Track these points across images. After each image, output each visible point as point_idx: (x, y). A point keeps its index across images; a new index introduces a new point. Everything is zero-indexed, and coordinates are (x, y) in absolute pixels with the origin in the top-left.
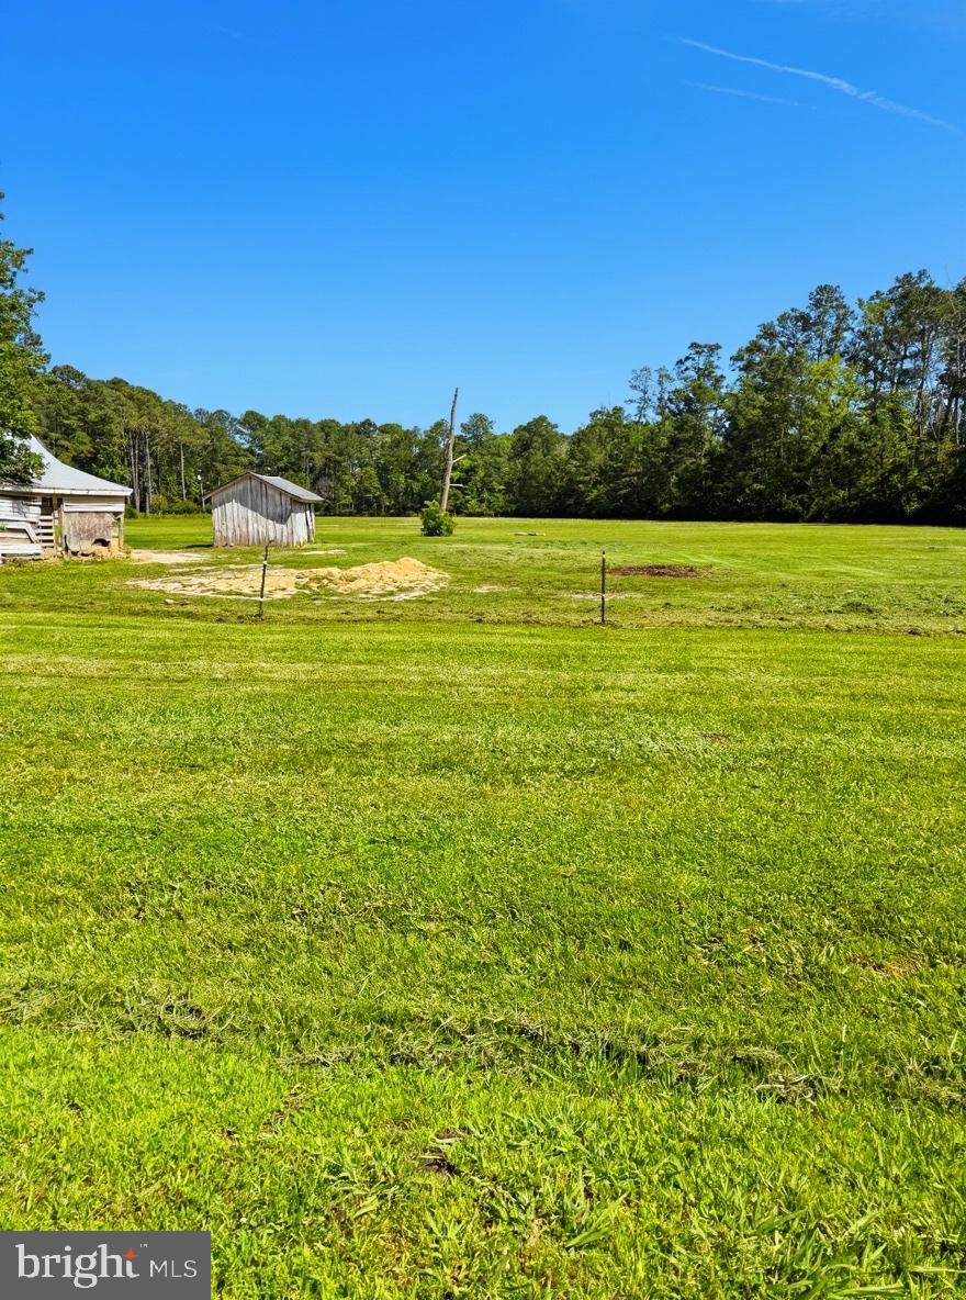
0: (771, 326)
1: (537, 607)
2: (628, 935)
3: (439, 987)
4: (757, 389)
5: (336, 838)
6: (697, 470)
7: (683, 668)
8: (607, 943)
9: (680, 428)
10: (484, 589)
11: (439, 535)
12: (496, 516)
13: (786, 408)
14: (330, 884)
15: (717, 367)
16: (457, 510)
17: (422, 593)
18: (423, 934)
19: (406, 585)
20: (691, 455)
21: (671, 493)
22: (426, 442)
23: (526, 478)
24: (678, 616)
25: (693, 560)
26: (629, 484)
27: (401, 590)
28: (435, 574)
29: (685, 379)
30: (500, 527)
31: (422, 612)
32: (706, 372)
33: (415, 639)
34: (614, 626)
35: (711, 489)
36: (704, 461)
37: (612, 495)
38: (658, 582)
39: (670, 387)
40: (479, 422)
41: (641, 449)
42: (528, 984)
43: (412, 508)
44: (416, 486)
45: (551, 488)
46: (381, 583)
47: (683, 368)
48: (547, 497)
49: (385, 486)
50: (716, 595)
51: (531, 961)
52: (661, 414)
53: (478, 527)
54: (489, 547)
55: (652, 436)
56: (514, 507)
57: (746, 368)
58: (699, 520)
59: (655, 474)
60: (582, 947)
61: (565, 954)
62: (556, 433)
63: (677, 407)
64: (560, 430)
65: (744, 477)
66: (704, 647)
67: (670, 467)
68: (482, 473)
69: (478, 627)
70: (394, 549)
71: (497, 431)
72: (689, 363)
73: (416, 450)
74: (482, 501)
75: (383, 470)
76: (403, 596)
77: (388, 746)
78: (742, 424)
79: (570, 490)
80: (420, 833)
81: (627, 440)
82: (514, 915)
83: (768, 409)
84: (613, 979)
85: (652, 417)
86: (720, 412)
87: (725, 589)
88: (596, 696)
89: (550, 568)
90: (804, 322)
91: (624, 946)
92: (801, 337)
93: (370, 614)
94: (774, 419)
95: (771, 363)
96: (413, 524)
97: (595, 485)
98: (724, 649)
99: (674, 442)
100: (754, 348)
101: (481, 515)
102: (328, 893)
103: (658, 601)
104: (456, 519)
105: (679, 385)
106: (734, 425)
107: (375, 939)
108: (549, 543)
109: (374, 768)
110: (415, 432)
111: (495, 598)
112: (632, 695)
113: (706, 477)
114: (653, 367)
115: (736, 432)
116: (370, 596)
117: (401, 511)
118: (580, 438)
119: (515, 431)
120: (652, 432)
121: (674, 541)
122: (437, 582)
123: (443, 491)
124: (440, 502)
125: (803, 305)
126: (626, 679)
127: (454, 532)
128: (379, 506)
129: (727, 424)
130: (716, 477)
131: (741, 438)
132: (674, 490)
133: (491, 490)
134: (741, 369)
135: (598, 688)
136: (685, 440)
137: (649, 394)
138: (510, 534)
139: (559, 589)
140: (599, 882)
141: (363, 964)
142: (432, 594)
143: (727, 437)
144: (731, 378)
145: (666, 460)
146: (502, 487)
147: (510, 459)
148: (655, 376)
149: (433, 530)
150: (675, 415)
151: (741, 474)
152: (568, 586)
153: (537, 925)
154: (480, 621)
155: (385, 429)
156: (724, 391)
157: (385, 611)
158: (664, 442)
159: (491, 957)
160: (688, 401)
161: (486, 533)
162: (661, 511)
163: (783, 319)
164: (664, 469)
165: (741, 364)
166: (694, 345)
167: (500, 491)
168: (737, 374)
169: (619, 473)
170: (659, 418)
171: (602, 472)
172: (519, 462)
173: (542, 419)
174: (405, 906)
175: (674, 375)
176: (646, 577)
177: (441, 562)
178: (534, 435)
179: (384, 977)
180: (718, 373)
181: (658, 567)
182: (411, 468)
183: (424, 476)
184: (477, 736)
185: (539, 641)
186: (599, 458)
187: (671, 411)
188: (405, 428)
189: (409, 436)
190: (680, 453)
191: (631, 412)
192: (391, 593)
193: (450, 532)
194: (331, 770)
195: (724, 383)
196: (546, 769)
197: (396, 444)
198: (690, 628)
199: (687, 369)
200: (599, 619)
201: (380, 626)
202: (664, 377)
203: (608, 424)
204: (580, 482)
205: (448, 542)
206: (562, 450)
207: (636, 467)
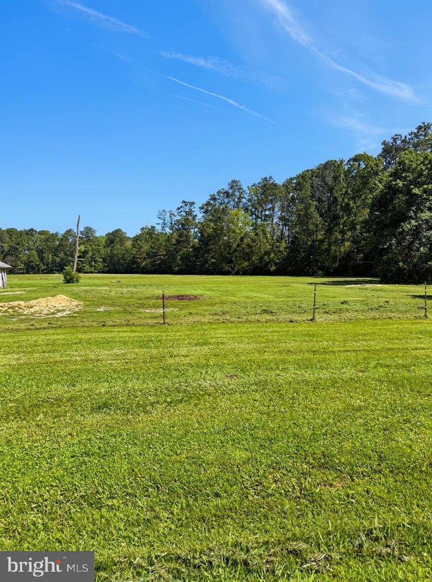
0: (214, 195)
1: (130, 317)
2: (217, 489)
3: (125, 538)
4: (211, 220)
5: (52, 457)
6: (188, 254)
7: (205, 343)
8: (208, 495)
9: (180, 236)
10: (102, 309)
11: (72, 283)
12: (99, 273)
13: (222, 228)
14: (52, 486)
15: (194, 211)
16: (79, 270)
17: (70, 312)
18: (111, 508)
19: (61, 308)
20: (185, 247)
21: (178, 263)
22: (62, 239)
23: (112, 256)
24: (196, 318)
25: (195, 293)
26: (160, 259)
27: (59, 311)
28: (75, 303)
29: (181, 216)
30: (99, 278)
31: (72, 322)
32: (189, 213)
33: (72, 337)
34: (169, 325)
35: (194, 261)
36: (191, 250)
37: (153, 264)
38: (183, 303)
39: (175, 219)
40: (89, 231)
41: (164, 244)
42: (173, 527)
43: (58, 271)
44: (58, 260)
45: (124, 260)
46: (47, 308)
47: (180, 211)
48: (123, 265)
49: (42, 259)
50: (210, 308)
51: (172, 513)
52: (172, 229)
53: (90, 278)
54: (98, 288)
55: (169, 239)
56: (107, 269)
57: (206, 212)
58: (196, 274)
59: (171, 255)
60: (196, 500)
61: (188, 505)
62: (125, 237)
63: (178, 227)
64: (127, 235)
65: (208, 256)
66: (213, 333)
67: (177, 252)
68: (90, 254)
69: (104, 329)
70: (52, 290)
71: (97, 235)
72: (182, 209)
73: (57, 243)
74: (91, 266)
75: (40, 252)
76: (60, 314)
77: (69, 400)
78: (206, 235)
79: (134, 261)
81: (158, 240)
83: (215, 229)
85: (168, 231)
86: (196, 230)
87: (211, 305)
88: (171, 361)
89: (132, 297)
90: (227, 194)
91: (217, 495)
92: (226, 200)
93: (45, 325)
94: (218, 233)
95: (215, 211)
96: (58, 278)
97: (145, 259)
98: (221, 333)
99: (178, 242)
100: (208, 204)
101: (91, 273)
102: (52, 492)
103: (185, 312)
104: (81, 275)
105: (179, 218)
106: (202, 235)
107: (84, 516)
108: (127, 286)
109: (66, 412)
110: (57, 234)
111: (109, 313)
112: (188, 358)
113: (193, 256)
114: (167, 210)
115: (203, 238)
116: (43, 315)
117: (50, 271)
118: (137, 239)
119: (106, 235)
120: (168, 237)
122: (77, 306)
123: (73, 262)
124: (72, 267)
125: (227, 188)
126: (184, 351)
127: (80, 281)
128: (39, 269)
129: (199, 235)
130: (197, 256)
131: (206, 241)
132: (180, 262)
133: (96, 262)
134: (204, 213)
135: (171, 356)
136: (182, 241)
137: (166, 221)
138: (108, 281)
139: (139, 308)
140: (195, 461)
141: (79, 532)
142: (75, 313)
143: (200, 240)
144: (200, 216)
145: (175, 249)
146: (101, 260)
147: (104, 247)
148: (168, 214)
149: (69, 280)
150: (178, 230)
151: (206, 255)
152: (142, 306)
153: (171, 491)
154: (104, 325)
155: (42, 233)
156: (197, 221)
157: (52, 322)
158: (174, 241)
159: (149, 515)
160: (183, 225)
161: (96, 281)
162: (175, 271)
163: (219, 192)
164: (174, 253)
165: (203, 210)
166: (184, 202)
167: (100, 262)
168: (202, 214)
169: (155, 254)
170: (171, 231)
171: (148, 254)
172: (109, 249)
173: (118, 231)
174: (97, 492)
175: (176, 214)
176: (177, 300)
177: (76, 296)
178: (115, 237)
179: (93, 538)
180: (194, 214)
181: (181, 296)
182: (55, 251)
183: (62, 255)
184: (118, 387)
185: (136, 334)
186: (146, 247)
187: (176, 228)
188: (51, 232)
189: (54, 236)
190: (181, 246)
191: (159, 228)
192: (53, 313)
193: (78, 281)
194: (41, 416)
195: (197, 218)
197: (47, 240)
198: (203, 324)
199: (181, 211)
200: (162, 322)
201: (52, 331)
202: (172, 215)
203: (149, 233)
204: (138, 258)
205: (78, 286)
206: (129, 244)
207: (162, 252)
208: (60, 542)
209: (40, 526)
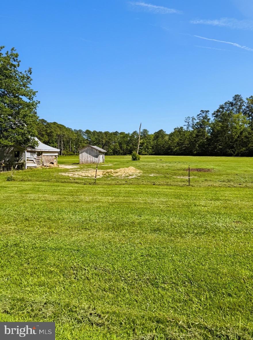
0: (223, 105)
1: (168, 180)
2: (229, 291)
3: (172, 308)
4: (220, 121)
5: (131, 254)
6: (204, 143)
7: (218, 199)
8: (223, 294)
9: (198, 132)
10: (152, 175)
11: (136, 160)
12: (150, 155)
13: (227, 126)
14: (132, 270)
15: (208, 116)
16: (140, 154)
17: (136, 176)
18: (164, 289)
19: (131, 174)
20: (202, 139)
21: (196, 149)
22: (131, 137)
23: (157, 145)
24: (210, 183)
25: (208, 167)
26: (185, 146)
27: (130, 175)
28: (138, 171)
29: (199, 119)
30: (150, 158)
31: (137, 181)
32: (205, 117)
33: (137, 189)
34: (193, 186)
35: (207, 148)
36: (205, 140)
37: (180, 149)
38: (200, 173)
39: (195, 122)
40: (145, 131)
41: (188, 138)
42: (201, 308)
43: (129, 154)
44: (129, 148)
45: (164, 147)
46: (125, 174)
47: (199, 117)
48: (163, 150)
49: (121, 148)
50: (218, 177)
51: (201, 300)
52: (193, 129)
53: (145, 158)
54: (149, 163)
56: (154, 153)
57: (216, 116)
58: (208, 156)
59: (192, 143)
60: (215, 295)
61: (210, 297)
62: (165, 134)
63: (198, 127)
64: (166, 133)
65: (217, 144)
66: (222, 193)
67: (196, 142)
68: (145, 144)
69: (154, 186)
70: (126, 164)
71: (149, 133)
72: (201, 115)
73: (129, 139)
74: (146, 151)
75: (120, 144)
76: (130, 177)
77: (139, 224)
78: (216, 131)
79: (169, 148)
80: (156, 253)
81: (184, 135)
82: (191, 283)
83: (222, 127)
84: (228, 307)
85: (191, 129)
86: (209, 128)
87: (220, 175)
88: (196, 208)
89: (169, 169)
90: (232, 104)
91: (230, 295)
92: (231, 108)
93: (124, 182)
94: (225, 129)
95: (223, 115)
96: (129, 157)
97: (176, 147)
98: (228, 193)
99: (197, 136)
100: (218, 111)
101: (146, 155)
102: (132, 273)
103: (202, 179)
104: (141, 156)
105: (198, 121)
106: (213, 131)
107: (149, 290)
108: (166, 162)
109: (137, 230)
110: (129, 134)
111: (156, 178)
112: (206, 208)
113: (206, 144)
114: (191, 117)
115: (214, 133)
116: (122, 177)
117: (125, 154)
118: (171, 135)
119: (154, 133)
120: (191, 133)
121: (200, 162)
122: (139, 173)
123: (137, 149)
124: (136, 151)
125: (231, 100)
126: (203, 203)
127: (140, 159)
128: (119, 153)
129: (211, 131)
130: (209, 145)
131: (216, 134)
132: (197, 148)
133: (148, 149)
134: (214, 117)
135: (195, 205)
136: (200, 135)
137: (190, 123)
138: (155, 160)
139: (173, 175)
140: (216, 272)
141: (147, 298)
142: (138, 177)
143: (211, 134)
144: (212, 119)
145: (195, 140)
146: (151, 148)
147: (153, 140)
148: (191, 119)
149: (135, 159)
150: (197, 128)
151: (216, 144)
152: (175, 174)
153: (199, 287)
154: (154, 184)
155: (121, 133)
156: (210, 122)
157: (127, 181)
158: (194, 136)
159: (186, 298)
160: (201, 125)
161: (149, 160)
162: (194, 153)
163: (226, 103)
164: (194, 142)
165: (215, 115)
166: (202, 111)
167: (150, 148)
168: (214, 118)
169: (182, 144)
170: (193, 130)
171: (178, 144)
172: (155, 141)
173: (162, 130)
174: (156, 278)
175: (196, 118)
176: (196, 172)
177: (138, 168)
178: (159, 134)
179: (154, 303)
180: (208, 118)
181: (199, 169)
182: (128, 143)
183: (131, 145)
184: (164, 220)
185: (173, 190)
186: (177, 140)
187: (196, 128)
188: (126, 133)
189: (127, 135)
190: (199, 138)
191: (185, 128)
192: (128, 176)
193: (139, 159)
194: (125, 231)
195: (210, 120)
196: (189, 232)
197: (124, 137)
198: (215, 187)
199: (200, 117)
200: (188, 184)
201: (127, 186)
202: (193, 119)
203: (179, 131)
204: (172, 146)
205: (139, 162)
206: (167, 138)
207: (187, 142)
208: (136, 301)
209: (126, 291)
